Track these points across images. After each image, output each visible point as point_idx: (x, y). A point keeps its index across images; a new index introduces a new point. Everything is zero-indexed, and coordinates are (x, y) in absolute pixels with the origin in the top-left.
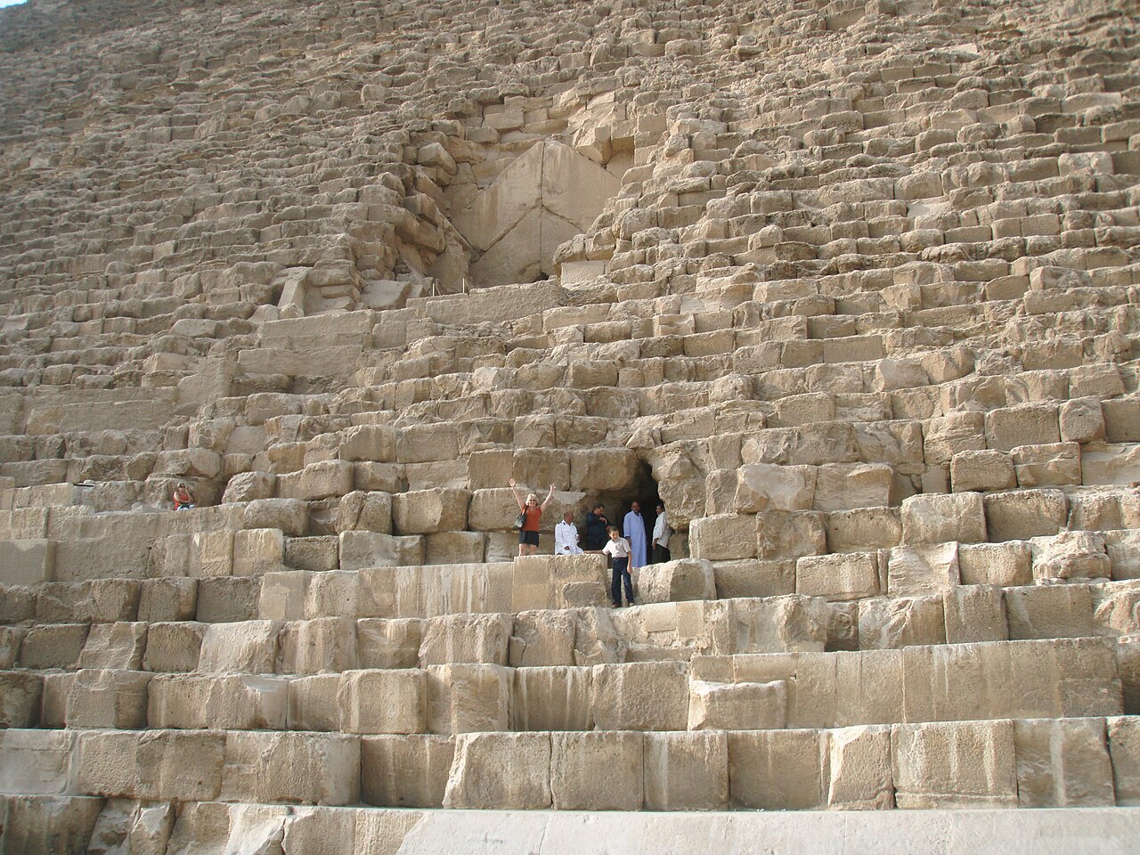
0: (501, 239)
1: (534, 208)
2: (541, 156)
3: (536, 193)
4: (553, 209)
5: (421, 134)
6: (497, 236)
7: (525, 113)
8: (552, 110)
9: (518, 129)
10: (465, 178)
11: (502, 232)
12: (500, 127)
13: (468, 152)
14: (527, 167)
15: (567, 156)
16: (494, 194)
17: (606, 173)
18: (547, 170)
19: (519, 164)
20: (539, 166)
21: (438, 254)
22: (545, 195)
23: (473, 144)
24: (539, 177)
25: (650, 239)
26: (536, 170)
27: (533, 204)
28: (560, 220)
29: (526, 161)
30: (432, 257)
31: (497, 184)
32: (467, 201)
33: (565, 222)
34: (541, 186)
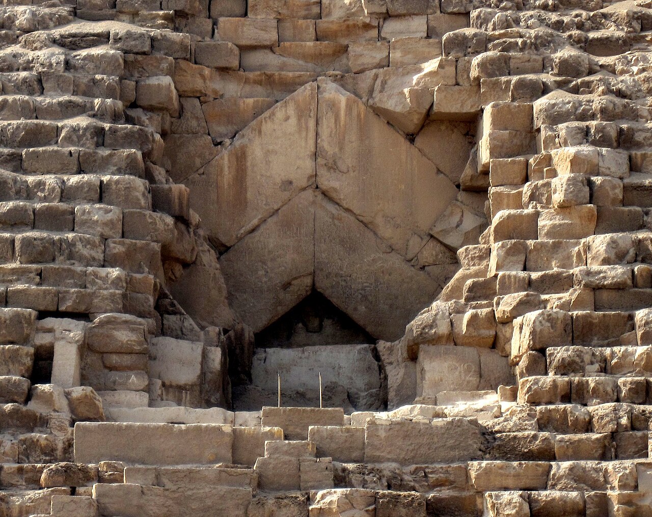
0: (253, 230)
1: (304, 189)
2: (313, 106)
3: (308, 165)
4: (334, 195)
5: (140, 58)
6: (249, 227)
7: (279, 21)
8: (323, 24)
9: (270, 48)
10: (194, 123)
11: (255, 222)
12: (244, 42)
13: (199, 84)
14: (293, 121)
15: (355, 113)
16: (241, 157)
17: (414, 151)
18: (325, 132)
19: (280, 114)
20: (312, 123)
21: (186, 265)
22: (322, 172)
23: (207, 72)
24: (311, 142)
25: (574, 362)
26: (307, 128)
27: (304, 183)
28: (344, 214)
29: (291, 110)
30: (178, 270)
31: (245, 141)
32: (198, 161)
33: (352, 218)
34: (315, 155)
